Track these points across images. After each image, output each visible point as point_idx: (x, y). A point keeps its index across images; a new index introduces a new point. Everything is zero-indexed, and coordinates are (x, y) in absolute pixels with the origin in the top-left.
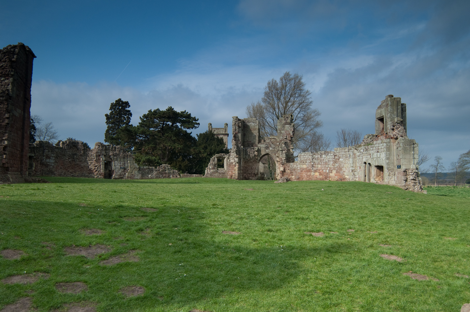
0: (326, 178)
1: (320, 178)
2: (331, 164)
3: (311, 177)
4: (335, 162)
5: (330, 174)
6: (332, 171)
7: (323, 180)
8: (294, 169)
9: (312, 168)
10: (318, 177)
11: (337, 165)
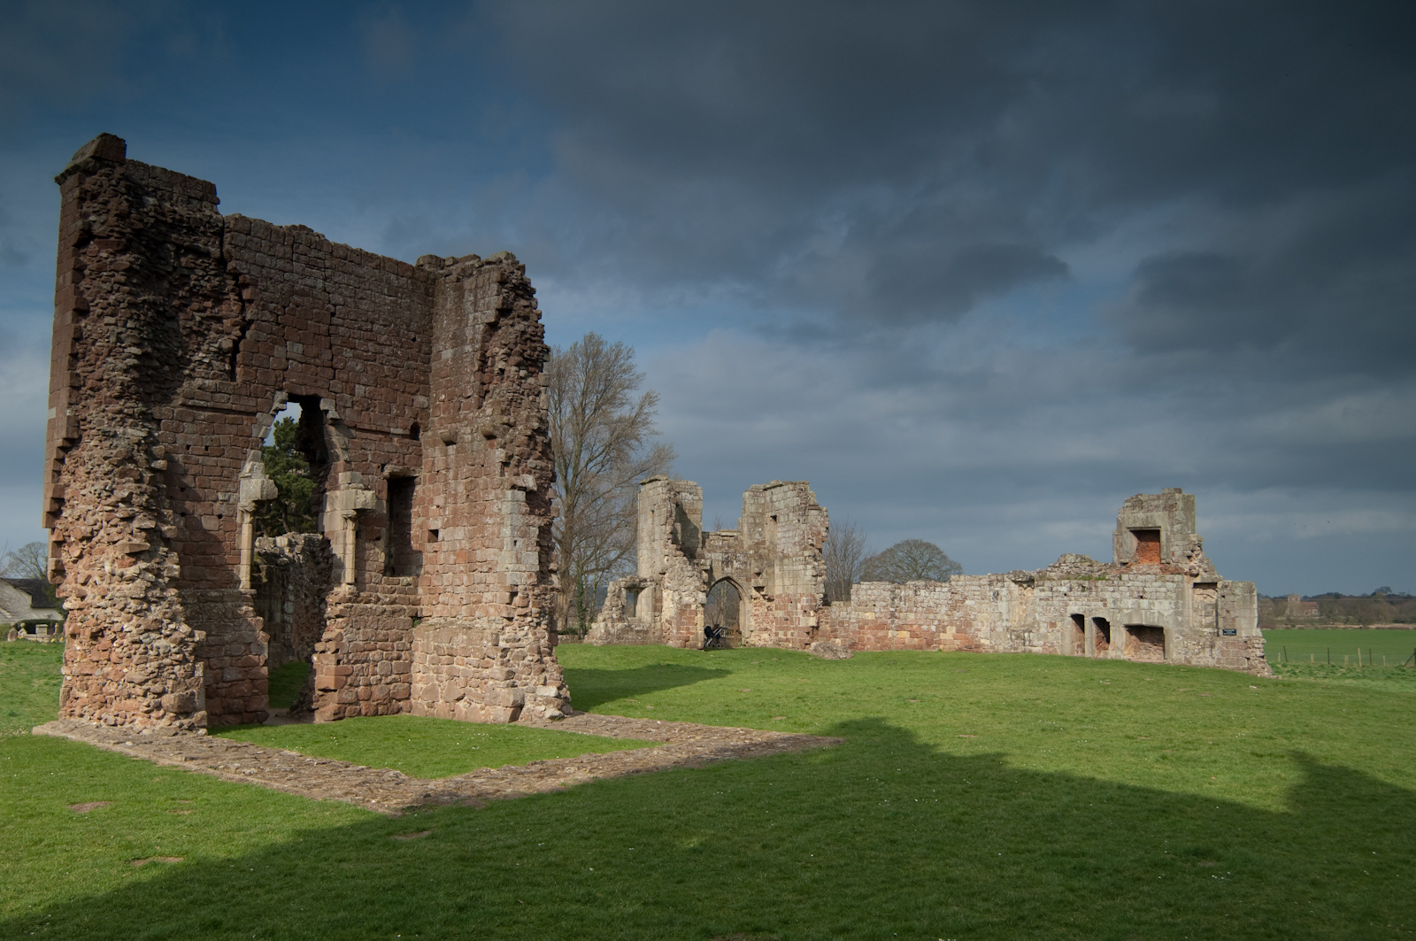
0: (929, 645)
1: (913, 643)
2: (943, 612)
3: (887, 641)
4: (953, 608)
5: (941, 634)
6: (944, 627)
7: (921, 648)
8: (840, 622)
9: (889, 621)
10: (907, 641)
11: (957, 614)
